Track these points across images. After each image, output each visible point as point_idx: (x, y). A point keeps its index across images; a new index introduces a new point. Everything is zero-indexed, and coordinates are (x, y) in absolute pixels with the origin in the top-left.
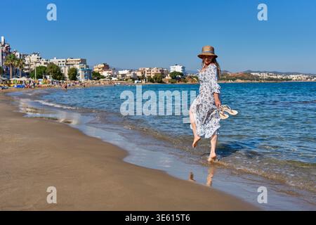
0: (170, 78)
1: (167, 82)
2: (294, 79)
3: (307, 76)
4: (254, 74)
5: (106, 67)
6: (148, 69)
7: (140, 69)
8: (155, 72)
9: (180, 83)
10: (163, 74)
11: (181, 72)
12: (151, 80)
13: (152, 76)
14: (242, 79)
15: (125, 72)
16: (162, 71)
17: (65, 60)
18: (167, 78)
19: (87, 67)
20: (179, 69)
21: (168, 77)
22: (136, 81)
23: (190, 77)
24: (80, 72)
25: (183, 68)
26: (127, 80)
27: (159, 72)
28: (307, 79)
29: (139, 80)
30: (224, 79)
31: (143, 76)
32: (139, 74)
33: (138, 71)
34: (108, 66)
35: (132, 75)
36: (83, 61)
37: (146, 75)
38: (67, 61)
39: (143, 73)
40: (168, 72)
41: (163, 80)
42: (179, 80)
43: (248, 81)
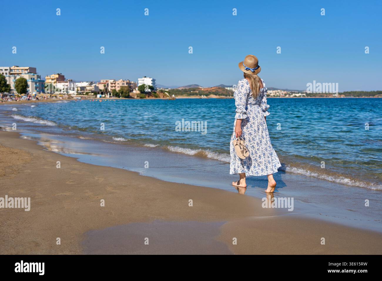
0: (138, 92)
1: (136, 97)
2: (272, 95)
3: (285, 92)
4: (228, 89)
5: (61, 78)
6: (112, 81)
7: (102, 81)
8: (121, 85)
9: (151, 98)
10: (130, 87)
11: (151, 85)
12: (117, 95)
13: (118, 89)
14: (216, 95)
15: (84, 84)
16: (129, 84)
17: (8, 68)
18: (134, 92)
19: (39, 77)
20: (148, 82)
21: (136, 91)
22: (98, 96)
23: (162, 91)
24: (30, 83)
25: (153, 81)
26: (87, 94)
27: (125, 85)
28: (286, 95)
29: (102, 93)
30: (196, 94)
31: (106, 89)
32: (101, 87)
33: (100, 83)
34: (63, 76)
35: (92, 88)
36: (32, 70)
37: (109, 89)
38: (11, 70)
39: (106, 86)
40: (135, 85)
41: (131, 94)
42: (149, 94)
43: (223, 97)
